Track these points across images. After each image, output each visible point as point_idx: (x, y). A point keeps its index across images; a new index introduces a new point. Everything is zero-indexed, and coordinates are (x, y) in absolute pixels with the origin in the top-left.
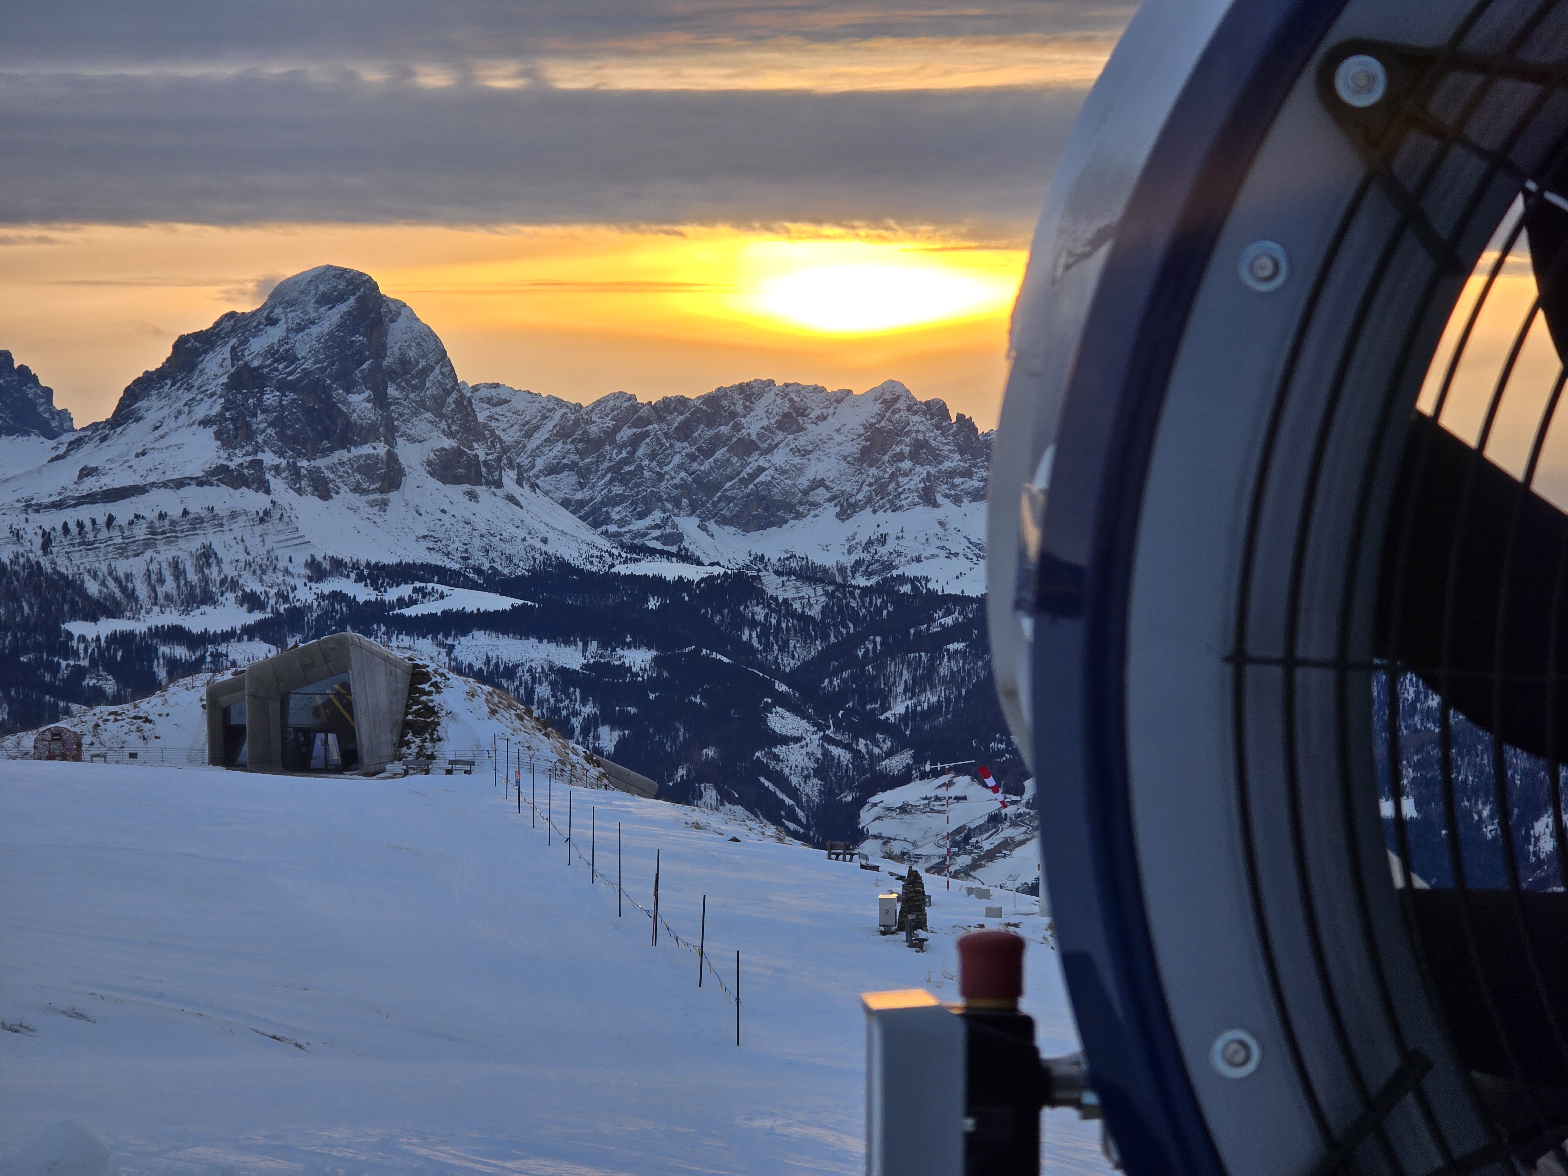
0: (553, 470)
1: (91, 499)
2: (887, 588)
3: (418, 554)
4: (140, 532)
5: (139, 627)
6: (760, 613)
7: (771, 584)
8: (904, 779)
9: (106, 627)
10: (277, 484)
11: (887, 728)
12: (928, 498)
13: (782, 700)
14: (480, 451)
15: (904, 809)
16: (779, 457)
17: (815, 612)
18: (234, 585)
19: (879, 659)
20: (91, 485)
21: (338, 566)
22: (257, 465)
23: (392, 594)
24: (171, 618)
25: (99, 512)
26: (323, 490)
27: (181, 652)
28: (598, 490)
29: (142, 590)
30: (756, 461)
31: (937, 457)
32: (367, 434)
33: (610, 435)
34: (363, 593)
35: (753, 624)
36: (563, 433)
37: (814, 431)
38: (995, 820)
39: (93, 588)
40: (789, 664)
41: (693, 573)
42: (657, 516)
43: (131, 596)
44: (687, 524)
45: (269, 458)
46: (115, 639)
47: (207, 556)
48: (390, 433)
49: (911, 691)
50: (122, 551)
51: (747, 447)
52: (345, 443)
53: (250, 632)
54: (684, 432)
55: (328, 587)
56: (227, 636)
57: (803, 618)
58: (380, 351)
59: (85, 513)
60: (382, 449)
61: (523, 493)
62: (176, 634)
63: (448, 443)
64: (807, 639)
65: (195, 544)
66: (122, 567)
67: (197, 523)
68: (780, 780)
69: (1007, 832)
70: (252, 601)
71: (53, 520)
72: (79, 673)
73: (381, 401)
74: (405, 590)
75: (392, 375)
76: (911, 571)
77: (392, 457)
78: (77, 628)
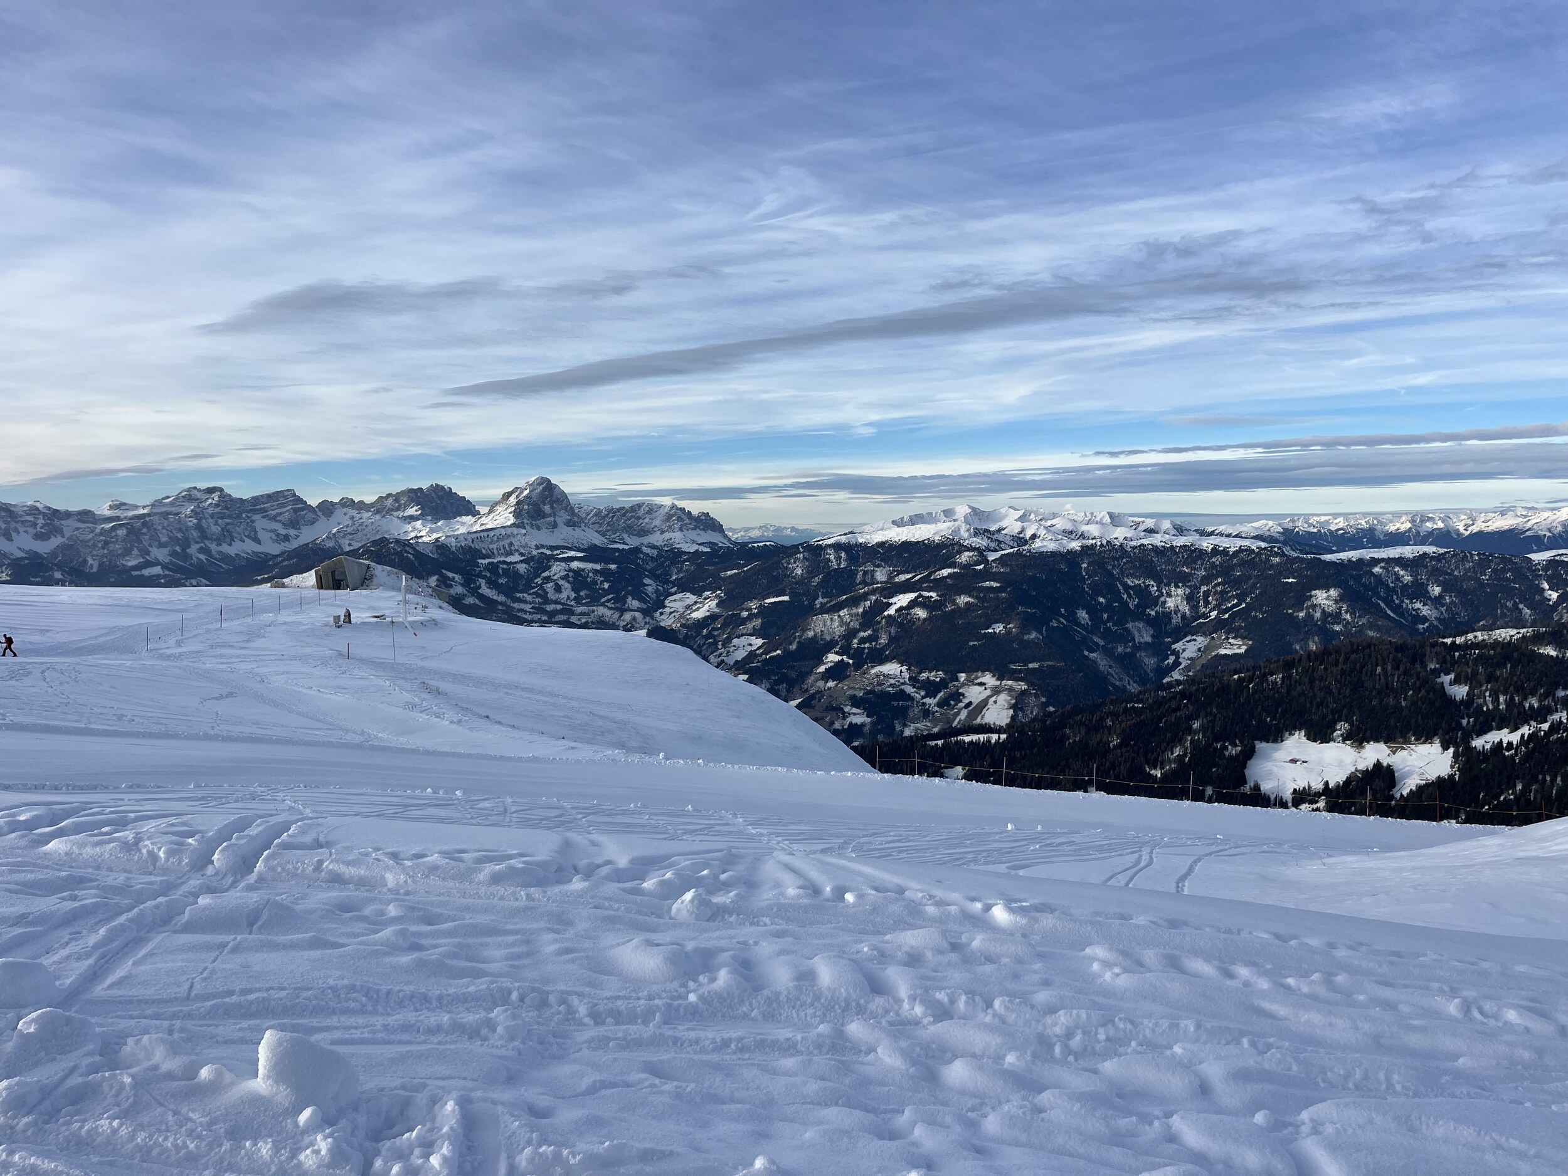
0: (593, 523)
1: (483, 531)
2: (672, 550)
3: (561, 543)
4: (495, 538)
5: (495, 561)
6: (642, 556)
7: (644, 549)
8: (675, 593)
9: (487, 561)
10: (528, 527)
11: (671, 582)
12: (681, 529)
13: (647, 576)
14: (576, 519)
15: (675, 600)
16: (647, 520)
17: (655, 556)
18: (518, 551)
19: (669, 566)
20: (483, 528)
21: (542, 546)
22: (523, 523)
23: (555, 553)
24: (502, 559)
25: (485, 534)
26: (539, 529)
27: (505, 566)
28: (604, 528)
29: (495, 552)
30: (641, 521)
31: (682, 520)
32: (549, 515)
33: (607, 515)
34: (548, 552)
35: (640, 558)
36: (596, 515)
37: (654, 515)
38: (696, 603)
39: (484, 551)
40: (648, 568)
41: (626, 547)
42: (618, 534)
43: (493, 553)
44: (625, 536)
45: (525, 521)
46: (489, 563)
47: (511, 544)
48: (555, 515)
49: (676, 574)
50: (491, 543)
51: (639, 518)
52: (544, 517)
53: (521, 561)
54: (624, 515)
55: (540, 551)
56: (516, 563)
57: (652, 557)
58: (552, 496)
59: (482, 534)
60: (552, 519)
61: (586, 529)
62: (504, 562)
63: (569, 518)
64: (653, 562)
65: (508, 541)
66: (491, 546)
67: (509, 536)
68: (646, 594)
69: (698, 605)
70: (522, 554)
71: (475, 536)
72: (481, 571)
73: (552, 508)
74: (558, 552)
75: (554, 502)
76: (677, 546)
77: (555, 521)
78: (480, 561)
